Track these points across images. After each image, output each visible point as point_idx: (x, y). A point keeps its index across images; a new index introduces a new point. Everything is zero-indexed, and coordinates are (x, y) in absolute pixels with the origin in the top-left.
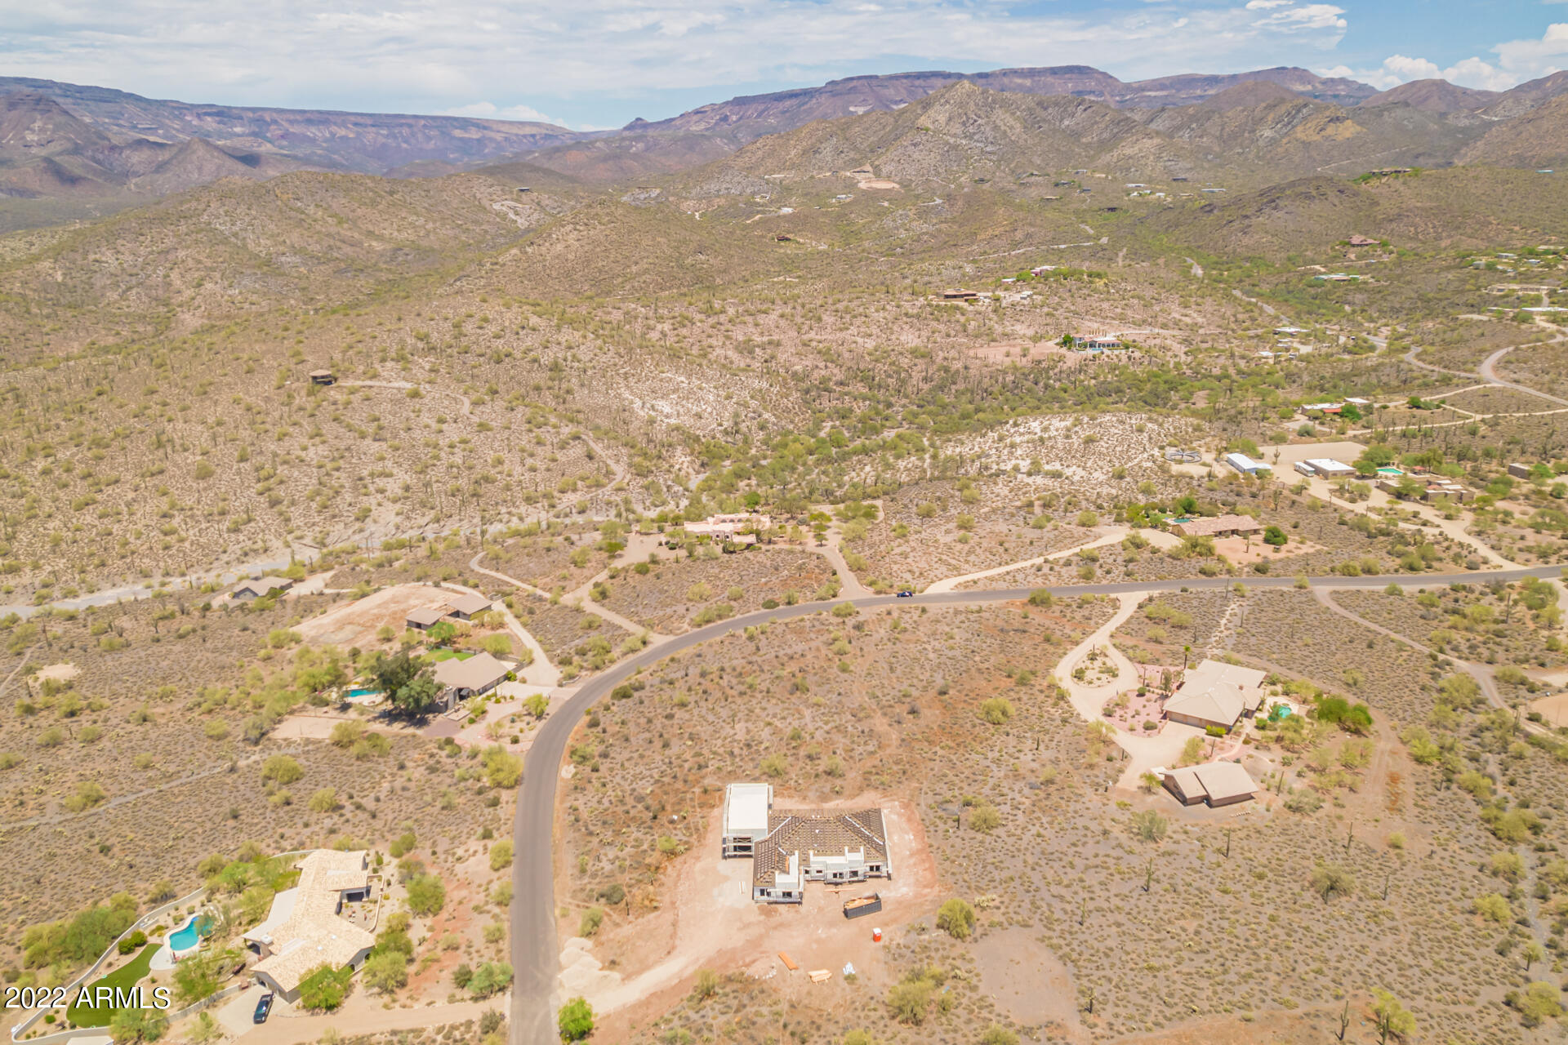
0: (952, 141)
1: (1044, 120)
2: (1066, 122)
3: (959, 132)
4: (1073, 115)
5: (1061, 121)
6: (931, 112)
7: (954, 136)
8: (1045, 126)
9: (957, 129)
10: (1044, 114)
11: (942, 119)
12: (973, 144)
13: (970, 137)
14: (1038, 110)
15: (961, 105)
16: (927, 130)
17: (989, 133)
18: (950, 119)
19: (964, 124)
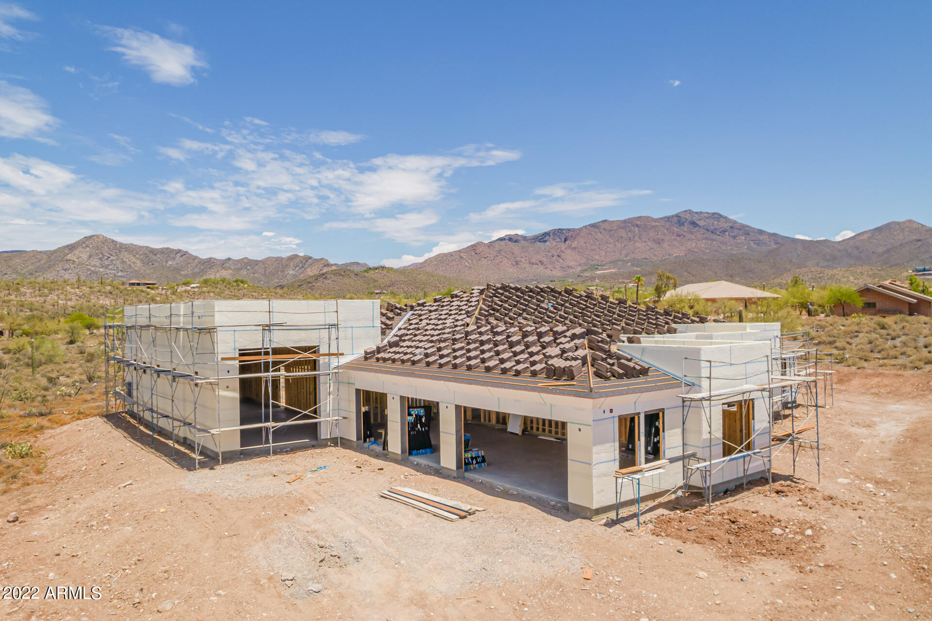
0: (93, 269)
1: (155, 261)
2: (170, 263)
3: (98, 264)
4: (174, 259)
5: (167, 261)
6: (76, 252)
7: (94, 266)
8: (156, 264)
9: (96, 261)
10: (155, 258)
11: (85, 256)
12: (108, 271)
13: (106, 267)
14: (151, 255)
15: (97, 248)
16: (74, 261)
17: (120, 267)
18: (90, 256)
19: (101, 259)
